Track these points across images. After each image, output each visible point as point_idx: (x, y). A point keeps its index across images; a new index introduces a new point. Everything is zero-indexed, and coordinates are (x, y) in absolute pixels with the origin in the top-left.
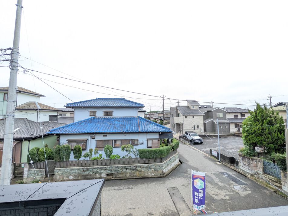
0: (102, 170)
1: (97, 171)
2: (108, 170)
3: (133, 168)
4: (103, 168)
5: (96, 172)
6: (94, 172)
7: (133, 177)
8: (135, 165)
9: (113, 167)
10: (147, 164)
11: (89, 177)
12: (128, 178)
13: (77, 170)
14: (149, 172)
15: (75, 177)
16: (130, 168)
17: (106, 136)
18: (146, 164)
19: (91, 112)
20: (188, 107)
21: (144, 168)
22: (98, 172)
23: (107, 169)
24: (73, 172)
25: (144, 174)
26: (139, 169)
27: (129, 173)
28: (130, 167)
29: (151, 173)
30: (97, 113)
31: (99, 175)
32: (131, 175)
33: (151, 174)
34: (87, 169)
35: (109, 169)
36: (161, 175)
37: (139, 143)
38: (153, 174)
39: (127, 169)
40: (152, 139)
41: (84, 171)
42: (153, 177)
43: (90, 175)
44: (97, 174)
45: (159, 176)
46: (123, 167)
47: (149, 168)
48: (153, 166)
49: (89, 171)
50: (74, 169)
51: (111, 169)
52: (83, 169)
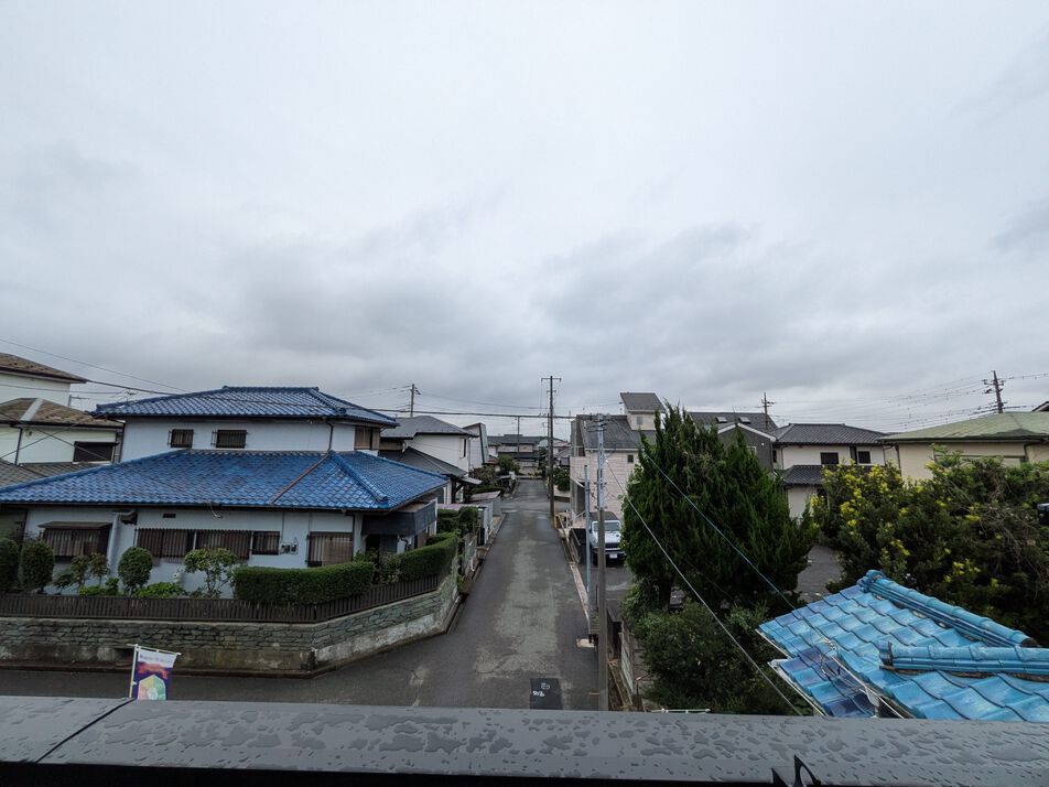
0: (103, 635)
1: (86, 635)
2: (121, 636)
3: (208, 633)
4: (106, 626)
5: (81, 639)
6: (76, 639)
7: (201, 667)
8: (215, 624)
9: (142, 625)
10: (260, 625)
11: (57, 655)
12: (185, 669)
13: (23, 628)
14: (261, 653)
15: (13, 653)
16: (194, 632)
17: (173, 516)
18: (255, 625)
19: (174, 433)
20: (623, 420)
21: (246, 639)
22: (89, 640)
23: (120, 630)
24: (9, 633)
25: (243, 663)
26: (227, 638)
27: (191, 652)
28: (197, 629)
29: (268, 658)
30: (194, 436)
31: (89, 650)
32: (195, 661)
33: (265, 662)
34: (56, 627)
35: (125, 631)
36: (302, 668)
37: (280, 548)
38: (274, 664)
39: (187, 638)
40: (332, 535)
41: (43, 634)
42: (271, 672)
43: (62, 649)
44: (85, 648)
45: (293, 672)
46: (173, 629)
47: (261, 641)
48: (279, 634)
49: (60, 634)
50: (14, 625)
51: (131, 631)
52: (41, 625)
